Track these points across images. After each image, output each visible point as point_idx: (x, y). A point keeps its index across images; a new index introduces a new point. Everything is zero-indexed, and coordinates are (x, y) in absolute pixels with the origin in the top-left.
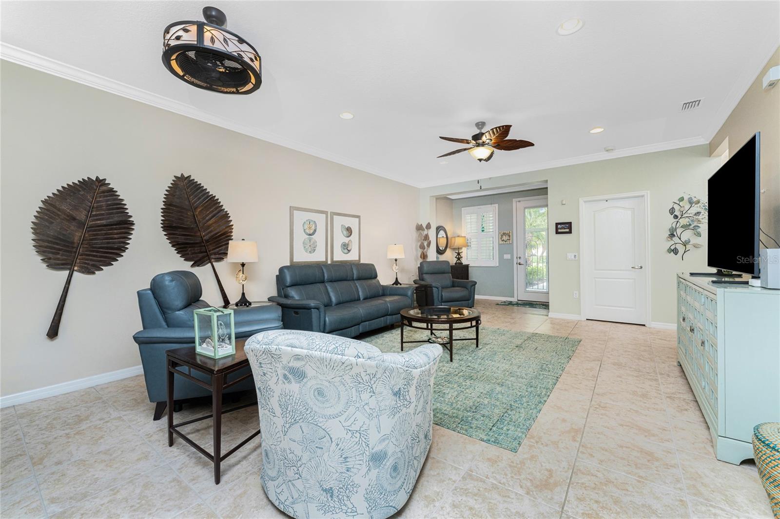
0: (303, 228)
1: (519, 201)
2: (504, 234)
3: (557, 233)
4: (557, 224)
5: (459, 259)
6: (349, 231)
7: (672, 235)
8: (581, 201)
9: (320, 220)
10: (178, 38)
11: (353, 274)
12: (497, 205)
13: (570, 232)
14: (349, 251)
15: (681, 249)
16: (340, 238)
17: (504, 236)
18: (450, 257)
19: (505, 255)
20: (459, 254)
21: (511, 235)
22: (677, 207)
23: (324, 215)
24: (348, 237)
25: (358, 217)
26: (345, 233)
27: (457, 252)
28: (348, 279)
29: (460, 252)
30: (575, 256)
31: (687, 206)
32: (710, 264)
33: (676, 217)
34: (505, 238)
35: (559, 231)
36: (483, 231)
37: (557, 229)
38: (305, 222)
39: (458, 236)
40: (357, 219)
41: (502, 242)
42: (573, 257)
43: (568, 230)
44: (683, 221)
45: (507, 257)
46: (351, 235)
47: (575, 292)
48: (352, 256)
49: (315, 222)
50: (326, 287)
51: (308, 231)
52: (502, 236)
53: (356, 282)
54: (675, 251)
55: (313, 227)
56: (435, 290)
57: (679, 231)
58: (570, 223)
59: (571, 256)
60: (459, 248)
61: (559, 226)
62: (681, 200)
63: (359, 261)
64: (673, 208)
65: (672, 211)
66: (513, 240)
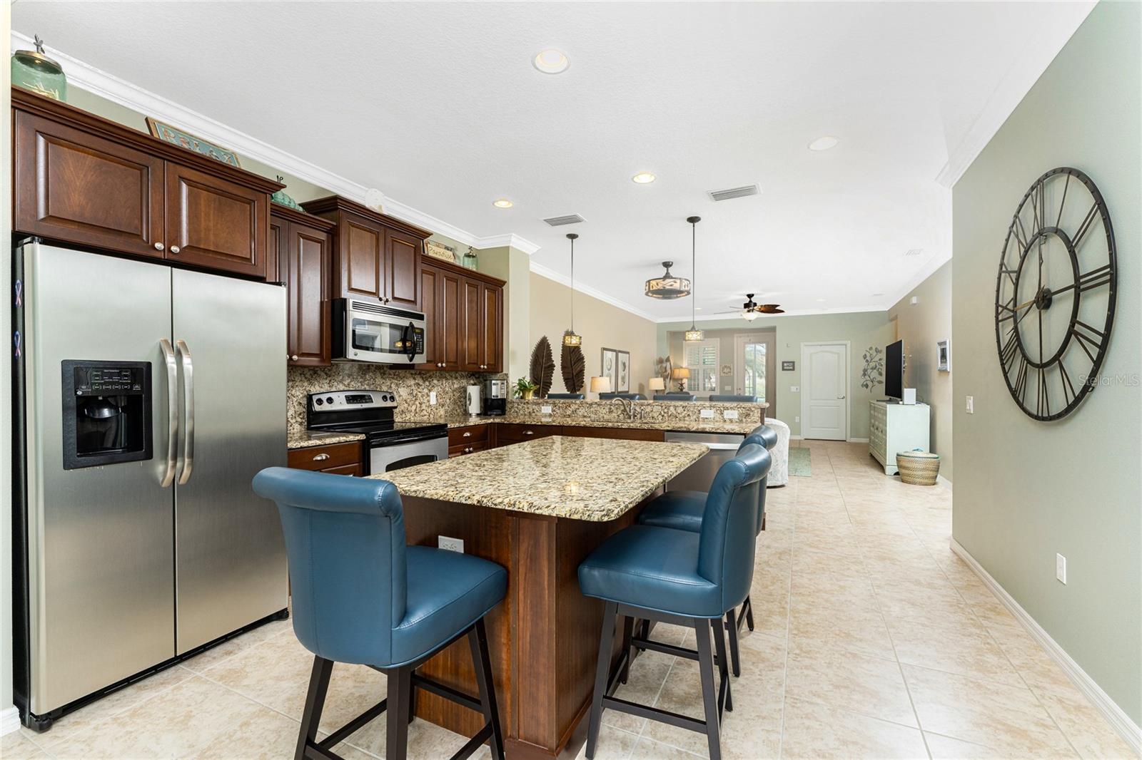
1: (740, 338)
2: (726, 367)
3: (783, 369)
4: (783, 363)
5: (682, 390)
6: (625, 364)
7: (864, 374)
8: (802, 344)
9: (613, 357)
10: (671, 285)
12: (719, 339)
13: (793, 370)
14: (625, 382)
15: (870, 384)
19: (726, 387)
20: (682, 385)
21: (732, 367)
22: (868, 355)
23: (615, 353)
24: (624, 371)
25: (628, 353)
26: (623, 366)
27: (680, 382)
29: (683, 382)
30: (797, 389)
31: (875, 354)
32: (887, 394)
33: (867, 361)
34: (725, 370)
35: (785, 368)
36: (704, 363)
37: (783, 366)
38: (607, 360)
39: (682, 367)
40: (628, 356)
41: (724, 375)
42: (795, 389)
43: (791, 368)
44: (872, 364)
45: (728, 388)
46: (625, 369)
47: (796, 418)
48: (626, 388)
49: (611, 359)
51: (608, 367)
52: (722, 368)
54: (867, 386)
55: (610, 364)
57: (869, 371)
58: (793, 363)
59: (793, 389)
60: (682, 379)
61: (785, 364)
62: (871, 348)
63: (628, 392)
64: (865, 355)
65: (865, 357)
66: (733, 373)
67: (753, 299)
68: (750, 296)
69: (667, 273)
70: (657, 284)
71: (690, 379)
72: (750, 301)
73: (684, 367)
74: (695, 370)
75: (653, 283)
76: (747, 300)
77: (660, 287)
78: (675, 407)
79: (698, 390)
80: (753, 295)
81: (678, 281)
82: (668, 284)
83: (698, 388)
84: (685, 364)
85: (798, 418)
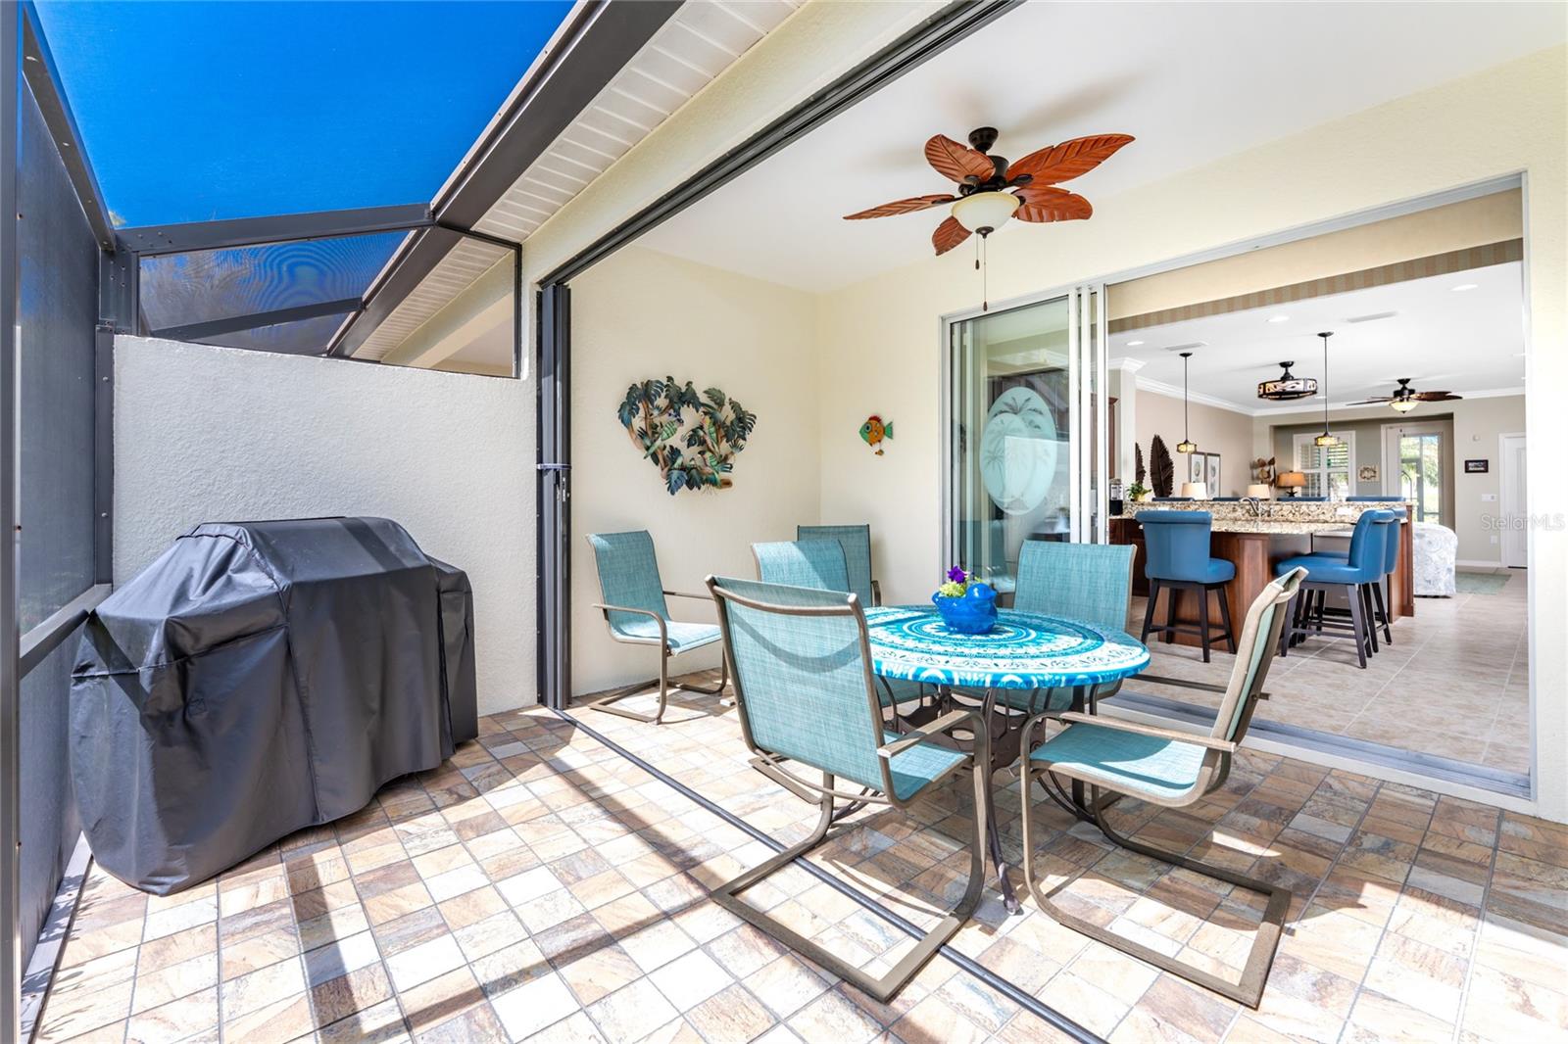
1: (1392, 431)
2: (1366, 469)
3: (1467, 471)
4: (1467, 462)
8: (1501, 436)
10: (1293, 387)
12: (1354, 433)
13: (1486, 471)
17: (1367, 472)
21: (1377, 470)
24: (1213, 476)
25: (1219, 455)
27: (1290, 493)
30: (1493, 498)
34: (1366, 474)
35: (1471, 469)
36: (1329, 464)
37: (1467, 467)
39: (1292, 471)
40: (1218, 458)
41: (1363, 481)
42: (1490, 498)
43: (1482, 469)
52: (1362, 472)
58: (1487, 461)
59: (1486, 497)
60: (1292, 487)
61: (1470, 464)
66: (1380, 479)
67: (1409, 386)
68: (1404, 382)
69: (1287, 373)
70: (1275, 387)
72: (1404, 388)
73: (1295, 470)
74: (1313, 475)
75: (1271, 385)
76: (1399, 387)
77: (1279, 389)
78: (1308, 506)
80: (1408, 381)
81: (1302, 382)
82: (1288, 386)
84: (1297, 467)
85: (1496, 537)
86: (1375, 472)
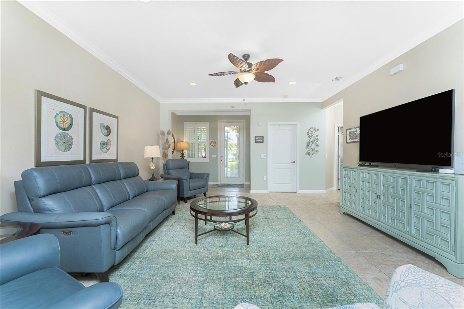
0: (56, 121)
1: (222, 122)
2: (213, 141)
3: (256, 142)
4: (256, 137)
5: (183, 157)
6: (108, 129)
7: (308, 145)
8: (268, 124)
9: (78, 114)
11: (120, 173)
12: (208, 123)
13: (263, 142)
14: (108, 150)
15: (311, 152)
16: (98, 137)
17: (213, 143)
18: (178, 156)
19: (213, 155)
20: (183, 154)
22: (310, 132)
23: (83, 110)
24: (108, 135)
25: (117, 117)
26: (104, 131)
27: (182, 152)
28: (116, 178)
29: (184, 152)
31: (314, 131)
33: (309, 137)
34: (213, 144)
35: (257, 141)
36: (198, 139)
37: (256, 139)
38: (57, 114)
39: (183, 142)
40: (116, 120)
41: (211, 147)
42: (264, 156)
43: (261, 141)
44: (312, 139)
45: (214, 156)
46: (110, 134)
47: (265, 177)
48: (111, 155)
49: (70, 115)
50: (94, 189)
51: (61, 125)
52: (211, 143)
53: (122, 180)
54: (309, 154)
55: (69, 121)
56: (185, 182)
57: (311, 144)
58: (263, 137)
59: (263, 156)
60: (183, 150)
61: (257, 138)
62: (312, 128)
63: (117, 160)
64: (308, 132)
65: (308, 134)
66: (218, 146)
71: (189, 149)
73: (184, 141)
79: (195, 158)
83: (195, 156)
84: (185, 140)
85: (266, 177)
86: (216, 143)
